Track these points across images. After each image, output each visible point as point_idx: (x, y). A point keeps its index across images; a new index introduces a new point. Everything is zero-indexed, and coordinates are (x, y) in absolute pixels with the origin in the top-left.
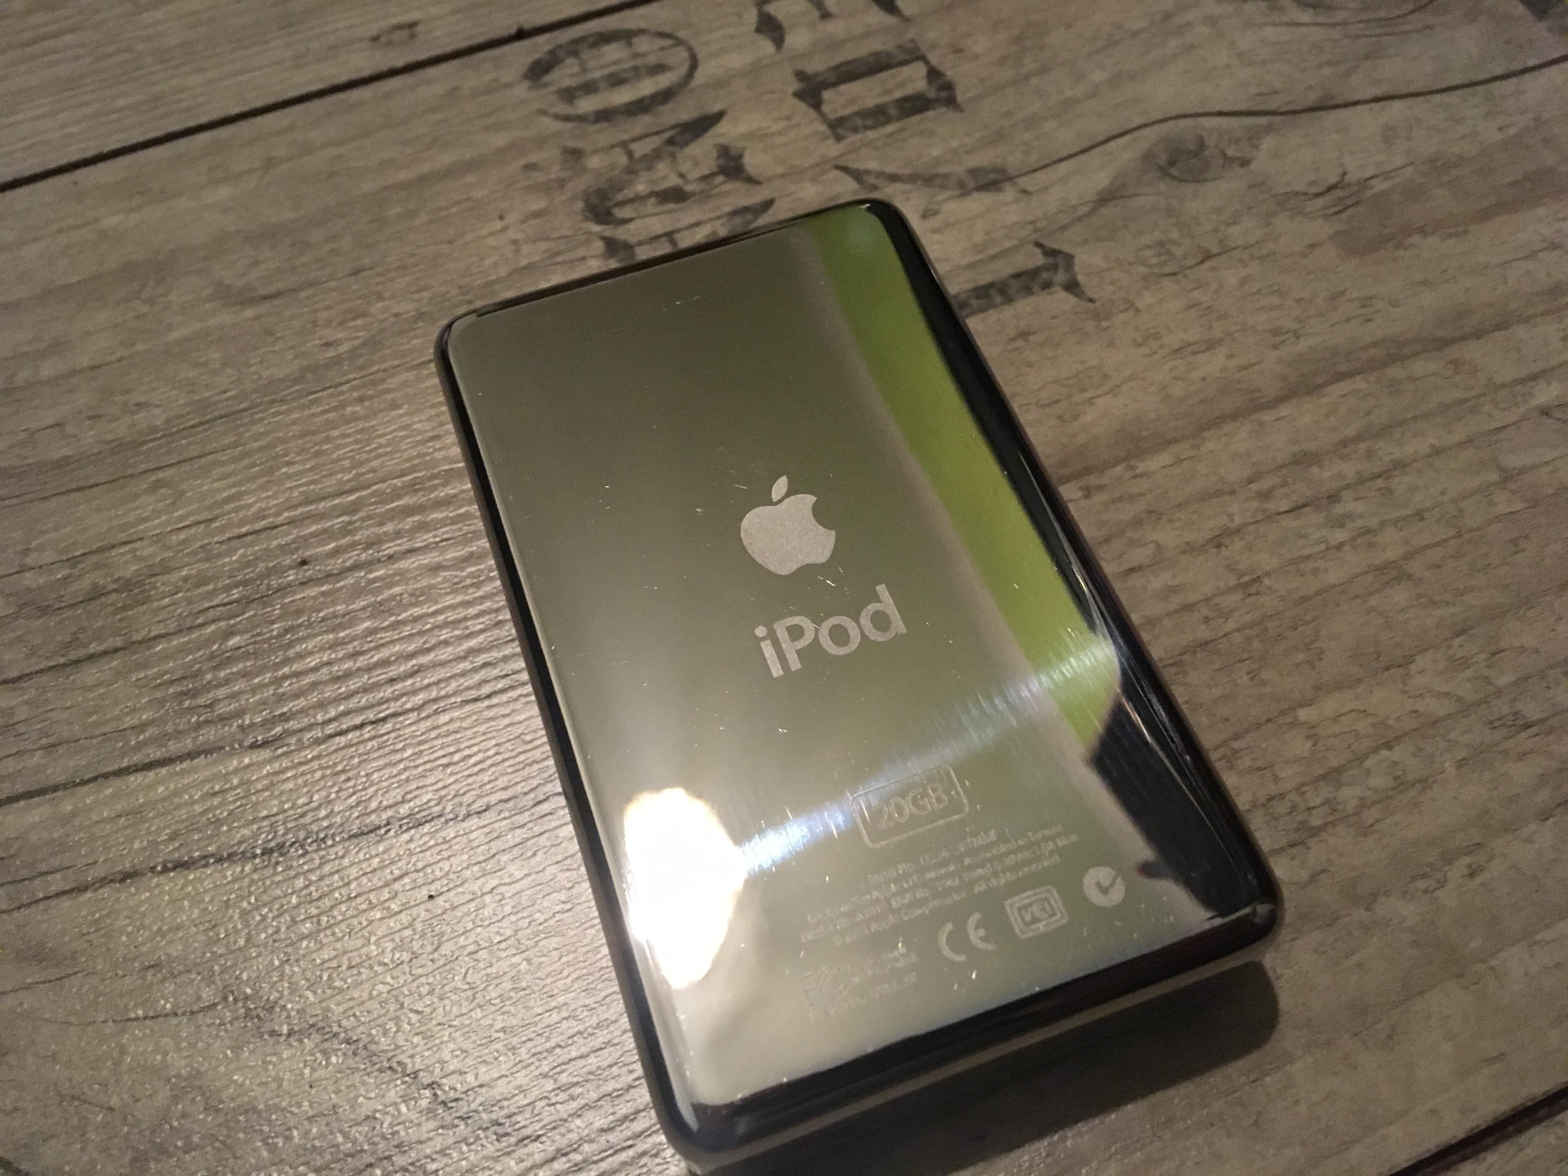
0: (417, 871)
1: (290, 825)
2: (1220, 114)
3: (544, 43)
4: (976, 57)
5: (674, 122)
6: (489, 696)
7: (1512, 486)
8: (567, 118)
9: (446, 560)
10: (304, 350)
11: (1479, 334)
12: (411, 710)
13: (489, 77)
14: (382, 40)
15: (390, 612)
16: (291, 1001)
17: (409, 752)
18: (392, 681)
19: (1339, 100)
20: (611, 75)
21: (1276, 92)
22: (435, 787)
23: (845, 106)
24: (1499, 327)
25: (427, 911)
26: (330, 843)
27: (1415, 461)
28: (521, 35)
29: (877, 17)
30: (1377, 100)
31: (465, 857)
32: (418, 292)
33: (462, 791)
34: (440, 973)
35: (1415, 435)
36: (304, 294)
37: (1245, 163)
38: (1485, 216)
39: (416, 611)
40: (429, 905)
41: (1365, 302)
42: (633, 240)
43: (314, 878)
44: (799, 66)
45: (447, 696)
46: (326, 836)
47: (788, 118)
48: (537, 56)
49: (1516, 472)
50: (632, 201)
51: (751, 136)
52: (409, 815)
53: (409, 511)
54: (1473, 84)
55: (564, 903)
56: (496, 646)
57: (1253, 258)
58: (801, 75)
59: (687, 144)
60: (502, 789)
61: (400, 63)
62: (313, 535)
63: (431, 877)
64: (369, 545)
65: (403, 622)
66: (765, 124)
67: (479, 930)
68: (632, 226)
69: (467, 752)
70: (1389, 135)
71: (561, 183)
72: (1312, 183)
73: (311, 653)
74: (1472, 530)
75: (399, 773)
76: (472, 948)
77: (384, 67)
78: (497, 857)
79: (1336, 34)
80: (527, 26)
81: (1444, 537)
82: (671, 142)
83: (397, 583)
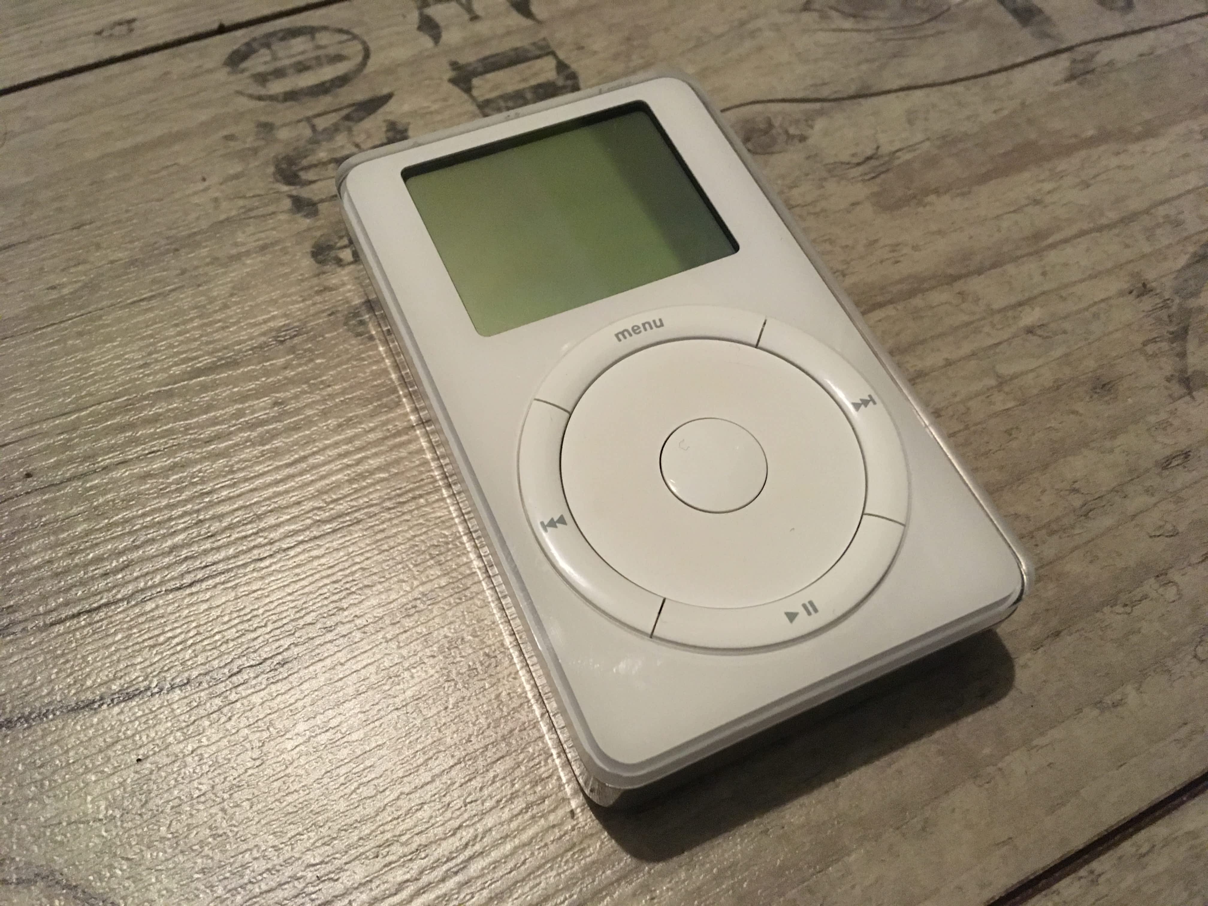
0: (127, 738)
1: (16, 703)
2: (784, 101)
3: (241, 37)
4: (595, 53)
5: (351, 102)
6: (191, 585)
7: (1006, 389)
8: (260, 98)
9: (154, 469)
10: (32, 293)
11: (980, 272)
12: (122, 600)
13: (195, 64)
14: (105, 34)
15: (103, 515)
16: (19, 855)
17: (119, 636)
18: (106, 575)
19: (874, 89)
20: (300, 63)
21: (824, 84)
22: (143, 665)
23: (492, 90)
24: (994, 266)
25: (136, 772)
26: (51, 717)
27: (933, 371)
28: (222, 30)
29: (516, 19)
30: (902, 89)
31: (169, 724)
32: (131, 242)
33: (166, 668)
34: (148, 826)
35: (933, 350)
36: (32, 246)
37: (803, 139)
38: (984, 178)
39: (127, 514)
40: (138, 767)
41: (895, 248)
42: (316, 199)
43: (37, 748)
44: (454, 58)
45: (154, 586)
46: (48, 711)
47: (445, 100)
48: (235, 47)
49: (1009, 377)
50: (315, 166)
51: (414, 114)
52: (120, 690)
53: (122, 428)
54: (975, 77)
55: (254, 760)
56: (197, 542)
57: (809, 214)
58: (455, 66)
59: (361, 119)
60: (202, 664)
61: (119, 52)
62: (38, 451)
63: (140, 743)
64: (86, 458)
65: (116, 524)
66: (426, 105)
67: (181, 787)
68: (314, 186)
69: (170, 634)
70: (911, 118)
71: (255, 151)
72: (853, 155)
73: (34, 553)
74: (976, 424)
75: (111, 654)
76: (177, 802)
77: (106, 56)
78: (196, 723)
79: (870, 38)
80: (227, 23)
81: (956, 429)
82: (347, 118)
83: (110, 490)
